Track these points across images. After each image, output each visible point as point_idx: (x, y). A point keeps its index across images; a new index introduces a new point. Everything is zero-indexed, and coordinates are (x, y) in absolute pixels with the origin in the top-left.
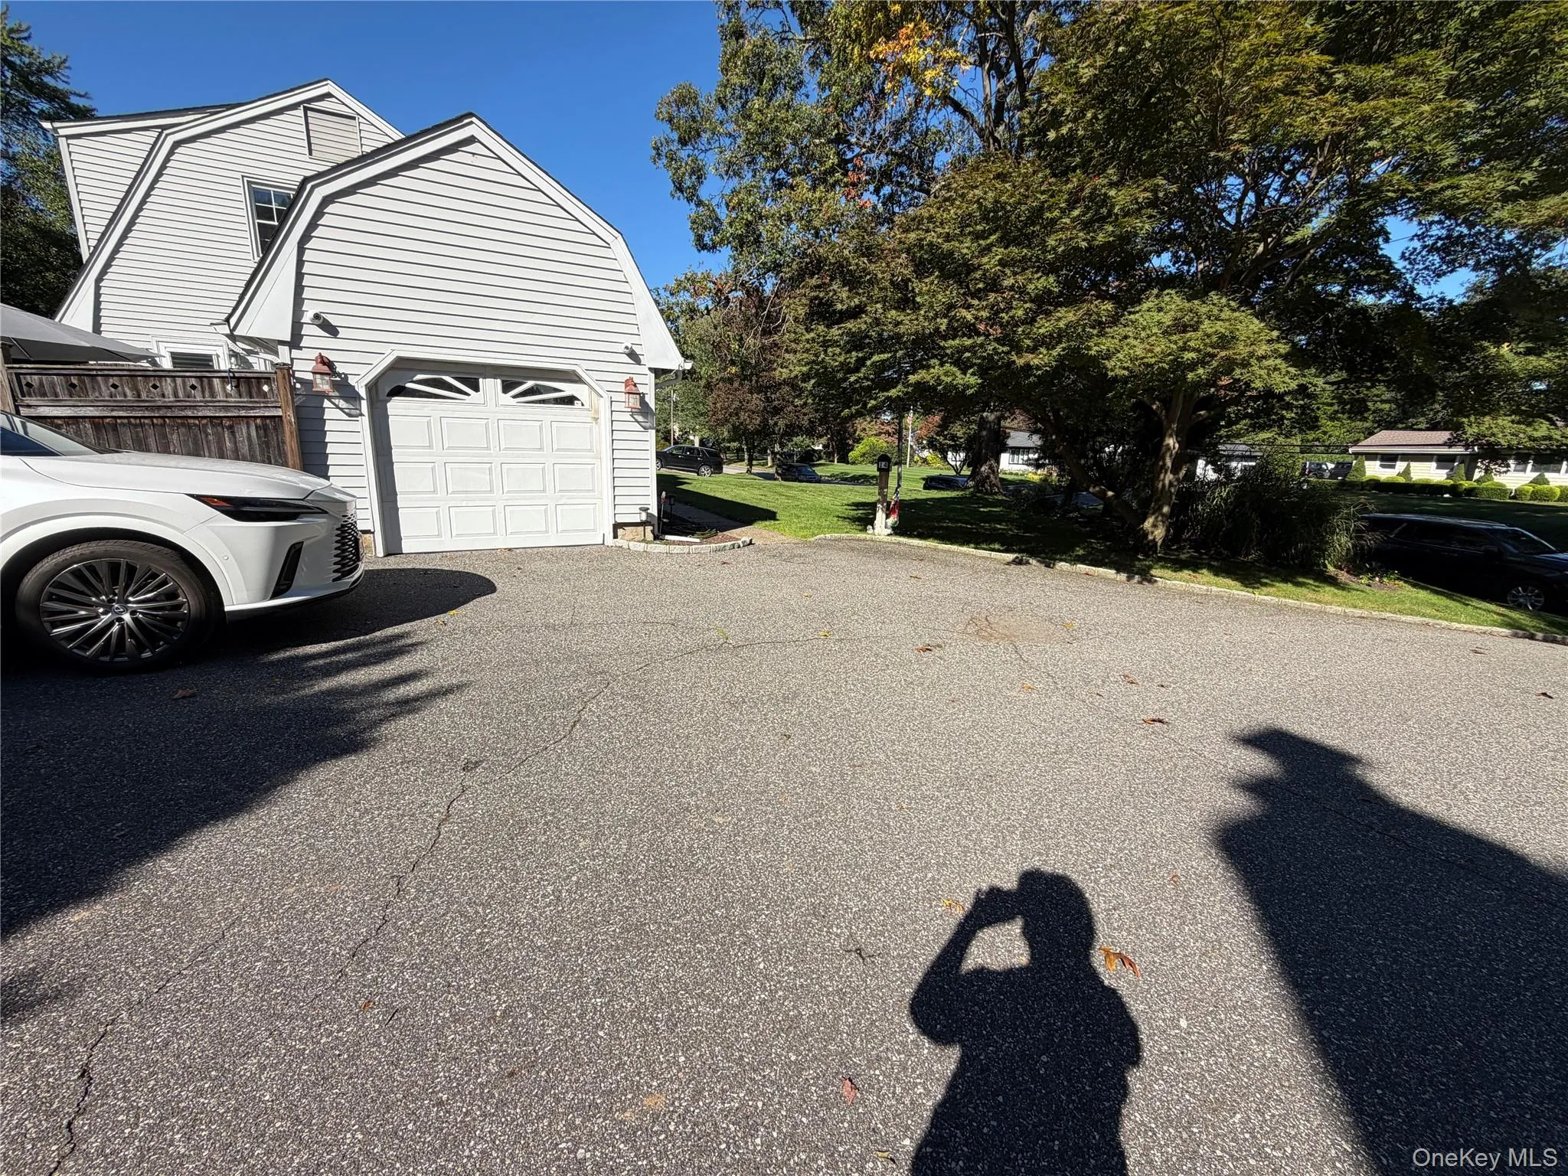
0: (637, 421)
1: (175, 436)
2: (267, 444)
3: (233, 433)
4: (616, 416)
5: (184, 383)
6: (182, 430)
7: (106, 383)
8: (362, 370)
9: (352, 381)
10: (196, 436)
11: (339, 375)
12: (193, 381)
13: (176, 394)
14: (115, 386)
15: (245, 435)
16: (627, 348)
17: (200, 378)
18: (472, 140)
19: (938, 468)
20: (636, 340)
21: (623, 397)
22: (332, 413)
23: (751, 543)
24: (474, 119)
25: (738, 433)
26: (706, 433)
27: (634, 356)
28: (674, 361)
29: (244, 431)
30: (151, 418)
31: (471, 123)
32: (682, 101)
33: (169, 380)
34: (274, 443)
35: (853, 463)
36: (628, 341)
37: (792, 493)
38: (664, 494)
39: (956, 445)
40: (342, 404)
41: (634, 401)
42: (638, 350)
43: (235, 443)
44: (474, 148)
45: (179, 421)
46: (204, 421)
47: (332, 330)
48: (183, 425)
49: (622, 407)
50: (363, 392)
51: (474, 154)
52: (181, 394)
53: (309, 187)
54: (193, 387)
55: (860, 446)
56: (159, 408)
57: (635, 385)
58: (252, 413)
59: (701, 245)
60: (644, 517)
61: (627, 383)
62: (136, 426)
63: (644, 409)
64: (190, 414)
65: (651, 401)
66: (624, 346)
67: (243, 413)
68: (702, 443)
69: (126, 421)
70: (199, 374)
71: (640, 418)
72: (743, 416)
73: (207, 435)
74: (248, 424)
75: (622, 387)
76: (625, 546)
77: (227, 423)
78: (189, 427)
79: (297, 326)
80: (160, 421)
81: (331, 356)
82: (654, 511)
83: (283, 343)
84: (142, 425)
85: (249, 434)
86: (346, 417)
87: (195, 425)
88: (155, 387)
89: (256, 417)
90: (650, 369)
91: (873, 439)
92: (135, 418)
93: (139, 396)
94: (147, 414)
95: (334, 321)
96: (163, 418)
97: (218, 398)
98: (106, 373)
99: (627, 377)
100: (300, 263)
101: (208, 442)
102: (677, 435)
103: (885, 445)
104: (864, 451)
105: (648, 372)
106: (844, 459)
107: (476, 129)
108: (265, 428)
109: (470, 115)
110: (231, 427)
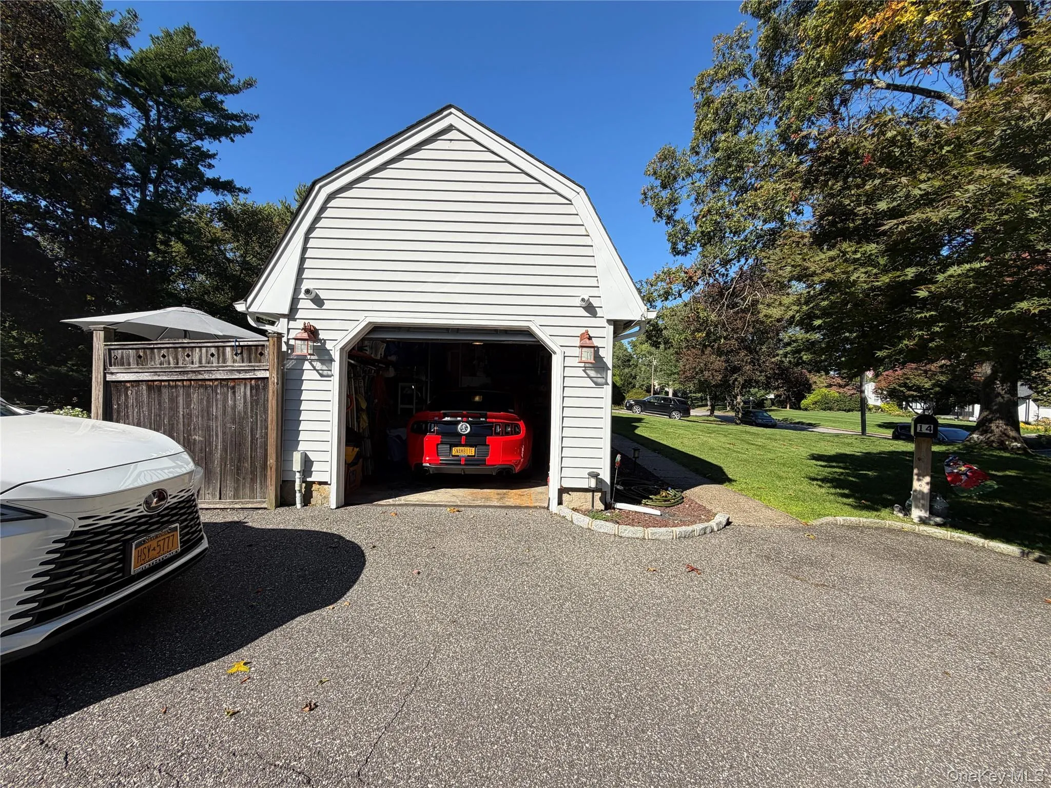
0: (589, 377)
1: (196, 395)
2: (257, 402)
3: (234, 393)
4: (568, 372)
5: (207, 352)
6: (202, 390)
7: (159, 353)
8: (338, 335)
9: (329, 346)
10: (209, 395)
11: (320, 340)
12: (213, 350)
13: (200, 362)
14: (164, 356)
15: (242, 394)
16: (583, 300)
17: (217, 347)
18: (450, 128)
19: (899, 415)
20: (594, 292)
21: (577, 352)
22: (309, 374)
23: (729, 523)
24: (453, 110)
25: (703, 386)
26: (677, 386)
27: (590, 309)
28: (636, 310)
29: (242, 390)
30: (183, 380)
31: (451, 113)
32: (663, 158)
33: (198, 350)
34: (261, 401)
35: (806, 409)
36: (585, 294)
37: (760, 441)
38: (619, 457)
39: (924, 396)
40: (318, 365)
41: (588, 355)
42: (596, 303)
43: (235, 401)
44: (453, 135)
45: (200, 383)
46: (216, 383)
47: (318, 302)
48: (202, 386)
49: (575, 362)
50: (336, 355)
51: (451, 140)
52: (204, 361)
53: (317, 187)
54: (212, 355)
55: (812, 396)
56: (187, 372)
57: (590, 338)
58: (248, 376)
59: (676, 252)
60: (593, 483)
61: (582, 337)
62: (172, 387)
63: (598, 364)
64: (206, 377)
65: (607, 356)
66: (580, 298)
67: (242, 376)
68: (675, 394)
69: (167, 383)
70: (216, 344)
71: (592, 373)
72: (706, 373)
73: (217, 394)
74: (245, 385)
75: (577, 342)
76: (569, 518)
77: (231, 384)
78: (206, 387)
79: (295, 301)
80: (188, 383)
81: (317, 325)
82: (606, 476)
83: (283, 316)
84: (176, 386)
85: (245, 394)
86: (319, 378)
87: (210, 386)
88: (188, 356)
89: (251, 379)
90: (609, 321)
91: (825, 390)
92: (173, 381)
93: (177, 363)
94: (180, 378)
95: (323, 295)
96: (190, 380)
97: (228, 364)
98: (159, 346)
99: (583, 330)
100: (305, 250)
101: (216, 400)
102: (656, 388)
103: (837, 395)
104: (816, 399)
105: (606, 325)
106: (796, 406)
107: (454, 118)
108: (257, 386)
109: (450, 107)
110: (233, 388)
